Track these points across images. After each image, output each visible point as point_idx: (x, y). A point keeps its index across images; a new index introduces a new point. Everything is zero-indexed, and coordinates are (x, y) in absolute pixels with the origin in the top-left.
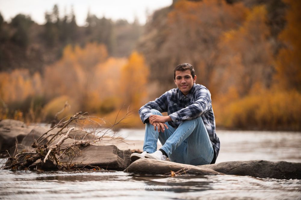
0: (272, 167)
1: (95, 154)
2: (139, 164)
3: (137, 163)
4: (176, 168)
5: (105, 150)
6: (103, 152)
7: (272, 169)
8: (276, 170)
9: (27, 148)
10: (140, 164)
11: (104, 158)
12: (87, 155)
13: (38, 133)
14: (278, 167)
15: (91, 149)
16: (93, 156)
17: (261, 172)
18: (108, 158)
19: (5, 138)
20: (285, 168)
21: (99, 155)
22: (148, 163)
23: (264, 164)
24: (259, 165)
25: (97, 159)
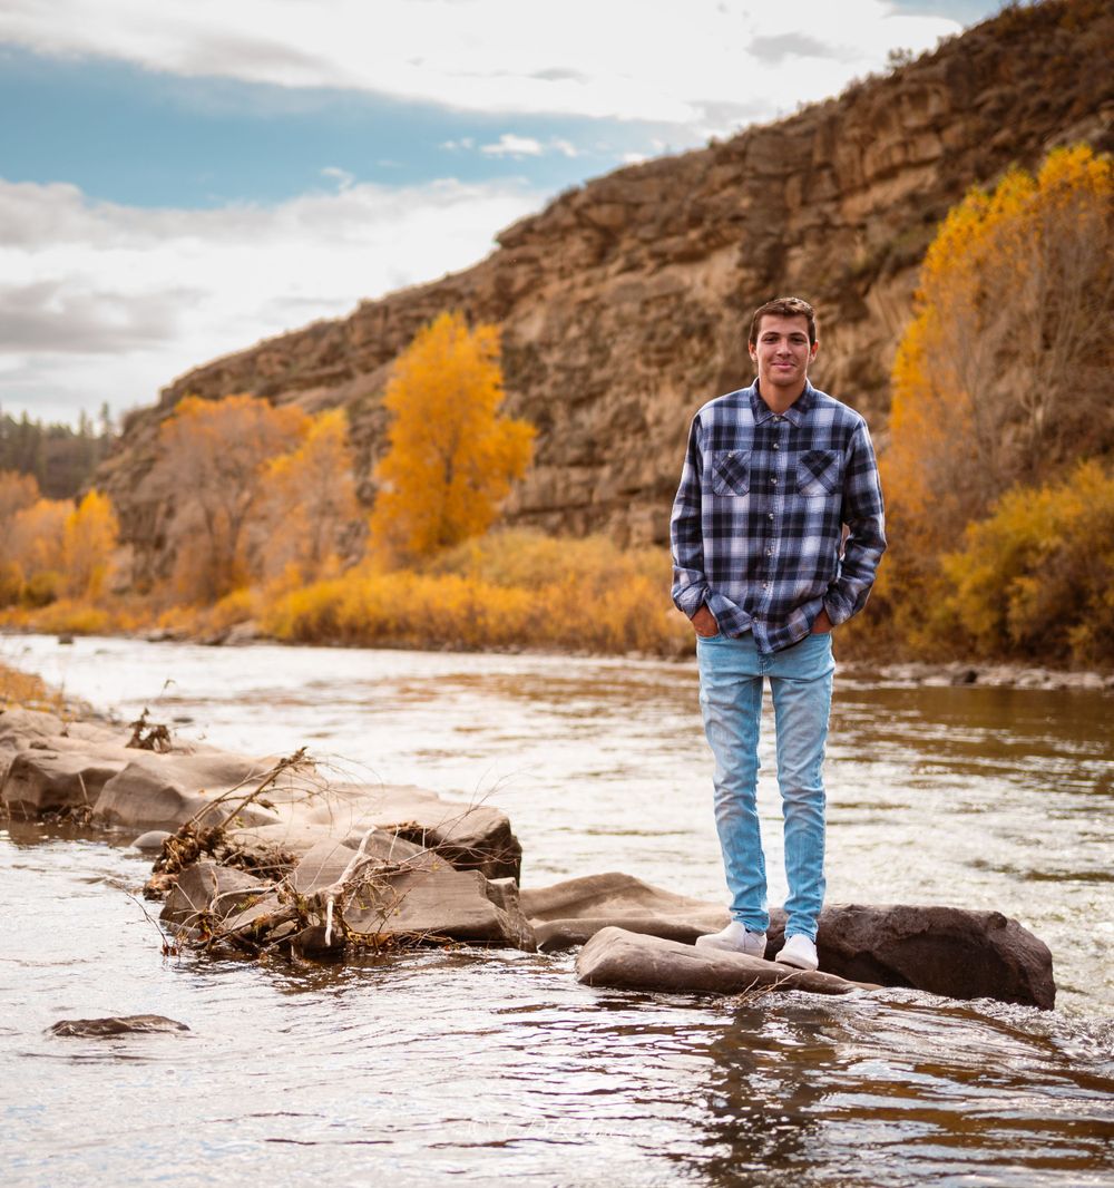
0: (876, 923)
1: (430, 898)
2: (625, 962)
3: (619, 961)
4: (727, 972)
5: (456, 886)
6: (454, 894)
7: (877, 929)
8: (886, 929)
9: (229, 875)
10: (628, 963)
11: (459, 910)
12: (411, 903)
13: (149, 772)
14: (890, 922)
15: (417, 884)
16: (429, 906)
17: (853, 938)
18: (470, 913)
19: (50, 775)
20: (905, 922)
21: (444, 901)
22: (652, 960)
23: (857, 916)
24: (847, 919)
25: (441, 916)
